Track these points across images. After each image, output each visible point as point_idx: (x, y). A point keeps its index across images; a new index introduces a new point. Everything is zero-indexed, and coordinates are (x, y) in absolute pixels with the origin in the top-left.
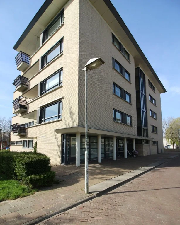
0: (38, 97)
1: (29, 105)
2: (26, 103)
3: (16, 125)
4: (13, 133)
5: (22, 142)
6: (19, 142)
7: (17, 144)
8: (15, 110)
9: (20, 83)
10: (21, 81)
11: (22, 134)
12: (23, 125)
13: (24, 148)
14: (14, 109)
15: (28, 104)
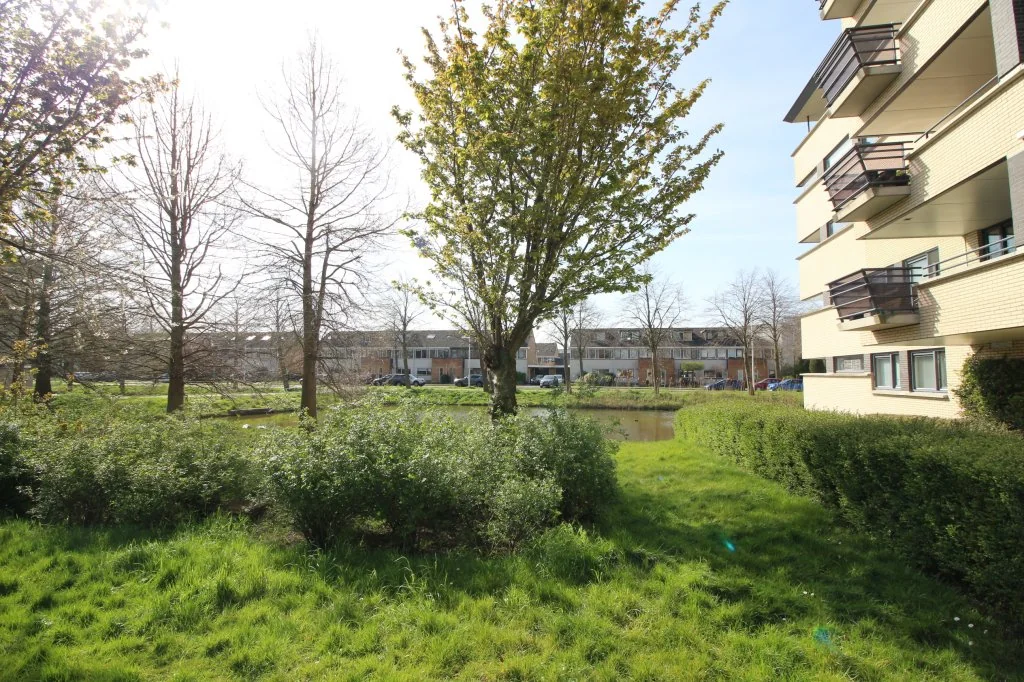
0: (1003, 81)
1: (923, 157)
2: (899, 153)
3: (861, 276)
4: (842, 320)
5: (867, 361)
6: (848, 363)
7: (839, 372)
8: (837, 210)
9: (856, 64)
10: (856, 55)
11: (899, 319)
12: (900, 273)
13: (880, 390)
14: (831, 206)
15: (911, 158)
